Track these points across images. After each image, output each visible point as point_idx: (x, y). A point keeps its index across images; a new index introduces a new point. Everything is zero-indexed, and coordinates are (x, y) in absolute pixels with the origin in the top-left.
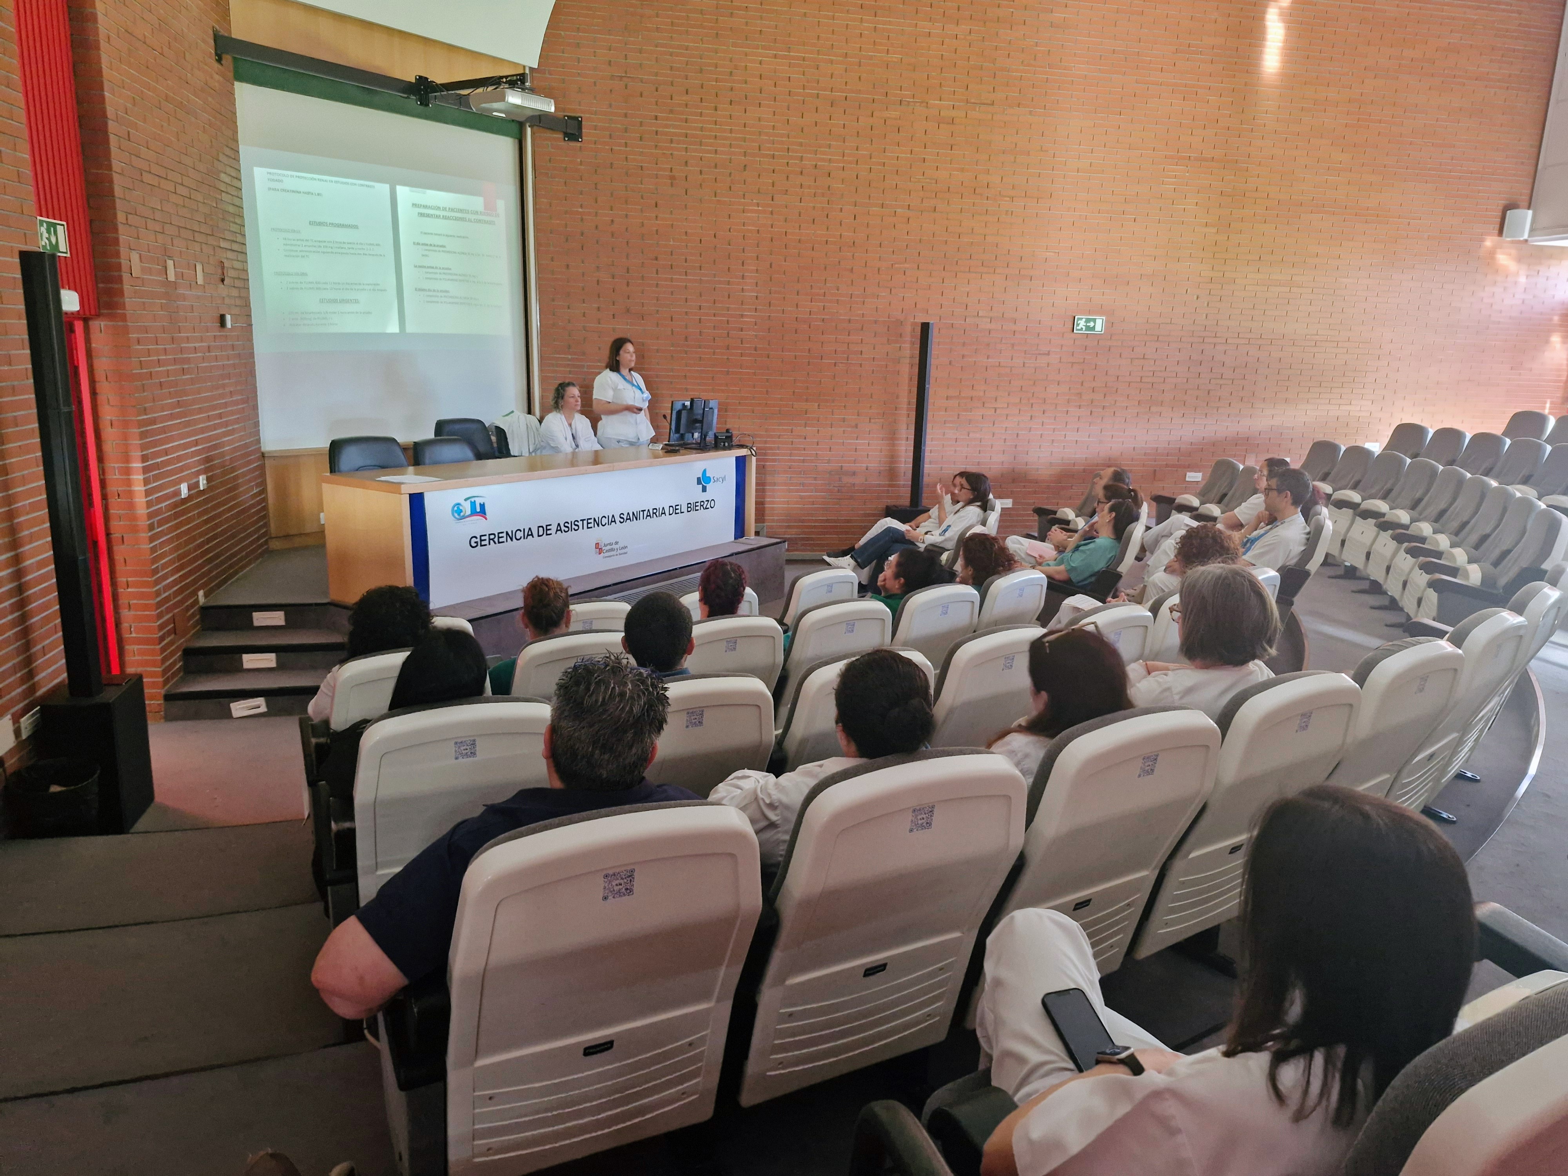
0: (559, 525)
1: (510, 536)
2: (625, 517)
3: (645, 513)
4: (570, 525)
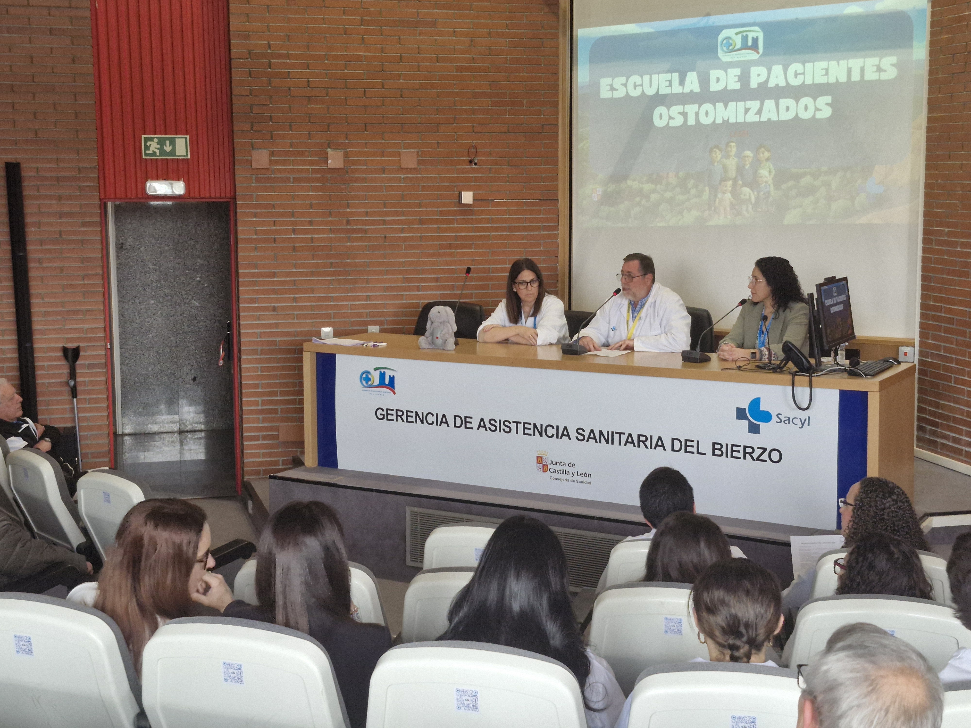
0: (482, 420)
1: (422, 418)
3: (624, 438)
4: (497, 424)
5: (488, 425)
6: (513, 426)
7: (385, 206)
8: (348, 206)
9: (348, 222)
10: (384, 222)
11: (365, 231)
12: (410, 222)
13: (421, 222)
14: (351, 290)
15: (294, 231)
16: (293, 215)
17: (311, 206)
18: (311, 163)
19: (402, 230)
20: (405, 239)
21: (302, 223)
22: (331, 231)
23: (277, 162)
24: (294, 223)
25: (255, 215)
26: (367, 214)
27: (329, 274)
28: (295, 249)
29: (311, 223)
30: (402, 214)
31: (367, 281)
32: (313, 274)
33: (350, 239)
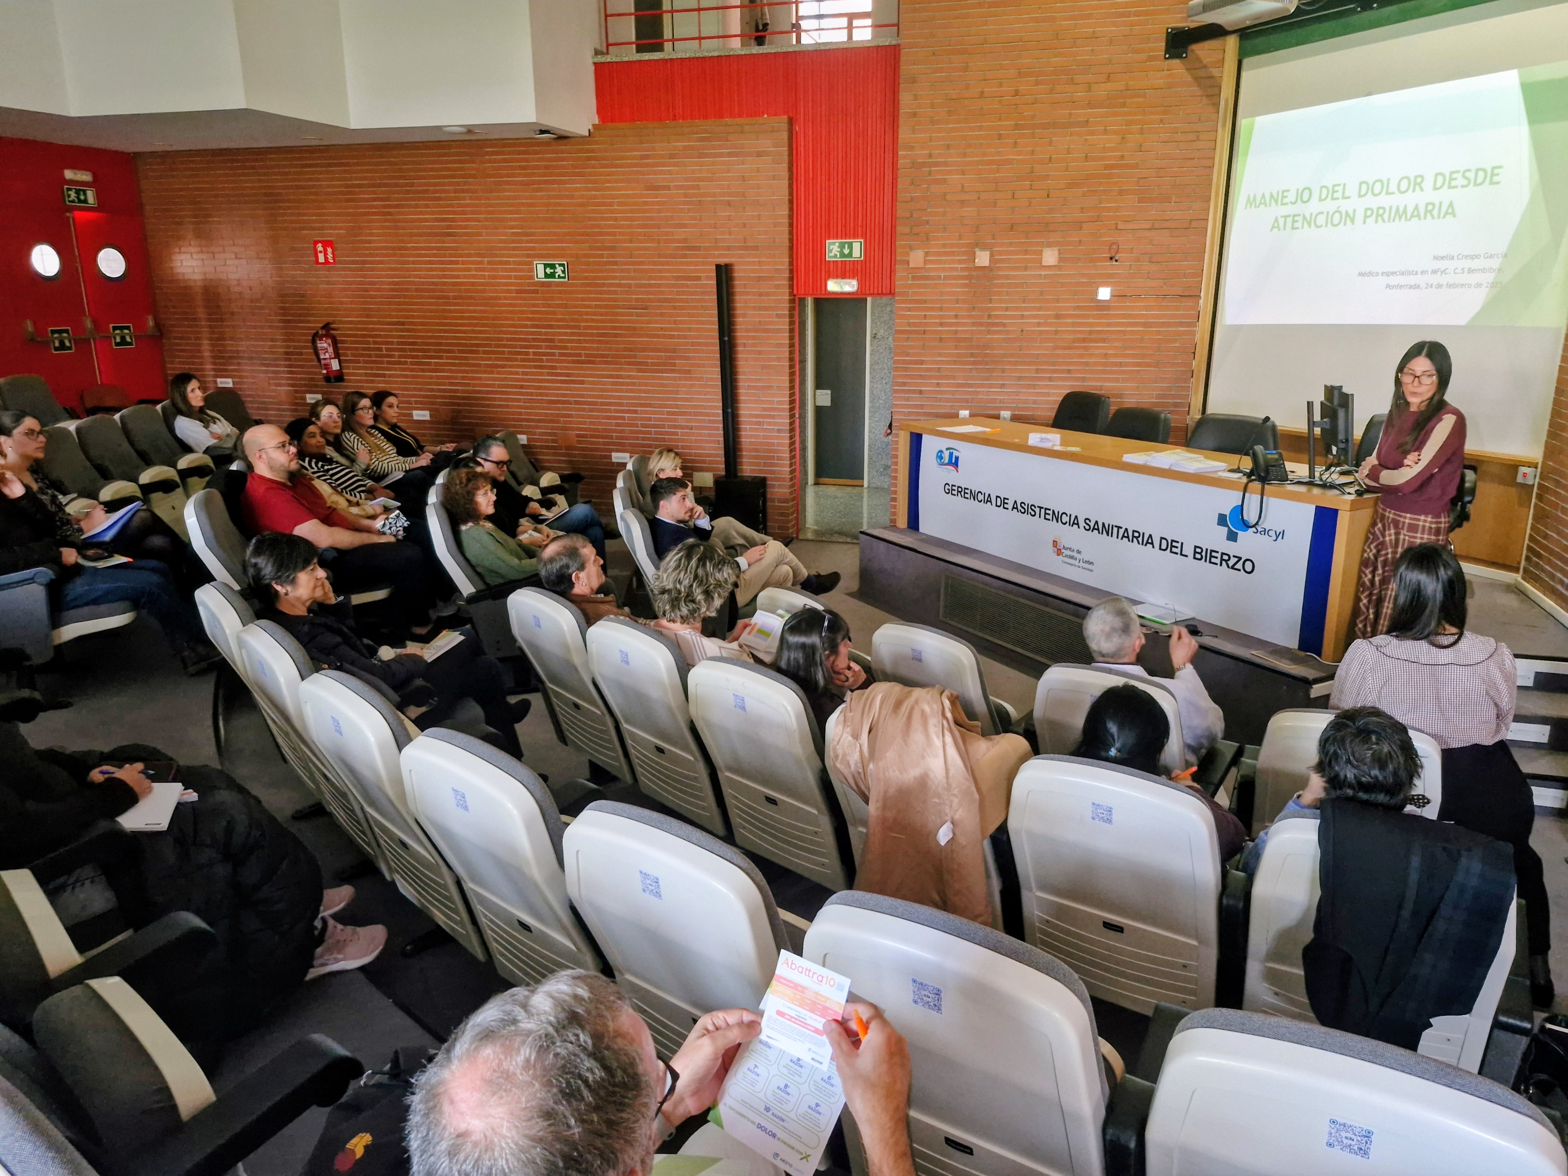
0: (1015, 502)
1: (974, 496)
2: (1092, 524)
3: (1121, 531)
4: (1026, 507)
5: (1019, 508)
6: (1037, 510)
7: (1024, 301)
8: (990, 301)
9: (989, 316)
10: (1023, 317)
11: (1004, 325)
12: (1048, 317)
13: (1058, 317)
14: (987, 379)
15: (941, 324)
16: (941, 309)
17: (957, 301)
18: (960, 262)
19: (1039, 324)
20: (1041, 332)
21: (949, 317)
22: (974, 324)
23: (932, 262)
24: (941, 317)
25: (909, 309)
26: (1007, 309)
27: (968, 363)
28: (941, 340)
29: (956, 316)
30: (1040, 309)
31: (1003, 371)
32: (955, 363)
33: (989, 332)
